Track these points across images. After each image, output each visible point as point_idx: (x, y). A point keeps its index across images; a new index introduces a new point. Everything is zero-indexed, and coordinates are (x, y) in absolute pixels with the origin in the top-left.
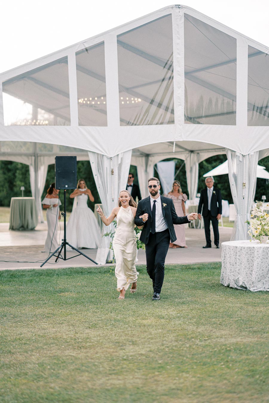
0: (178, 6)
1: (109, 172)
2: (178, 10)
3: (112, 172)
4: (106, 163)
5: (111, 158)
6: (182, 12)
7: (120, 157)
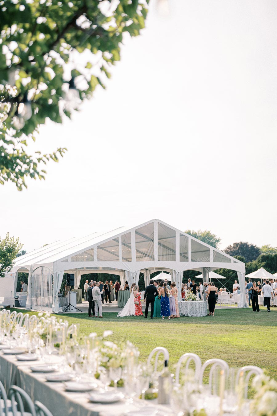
0: (156, 220)
1: (132, 278)
2: (156, 221)
3: (133, 278)
4: (131, 274)
5: (133, 273)
6: (157, 222)
7: (136, 272)
